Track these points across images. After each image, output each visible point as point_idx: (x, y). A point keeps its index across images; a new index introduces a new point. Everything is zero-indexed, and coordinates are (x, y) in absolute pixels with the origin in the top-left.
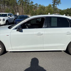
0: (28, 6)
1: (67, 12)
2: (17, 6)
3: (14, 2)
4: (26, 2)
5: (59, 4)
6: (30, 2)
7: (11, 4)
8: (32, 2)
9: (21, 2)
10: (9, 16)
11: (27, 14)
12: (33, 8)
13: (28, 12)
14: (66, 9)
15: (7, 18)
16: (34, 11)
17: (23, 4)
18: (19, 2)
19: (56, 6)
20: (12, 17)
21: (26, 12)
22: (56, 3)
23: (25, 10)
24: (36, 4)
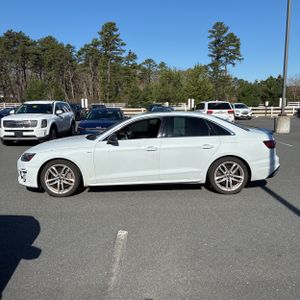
0: (115, 70)
1: (266, 91)
2: (74, 69)
3: (62, 56)
4: (109, 57)
5: (235, 61)
6: (125, 55)
7: (50, 63)
8: (132, 56)
9: (90, 55)
10: (58, 112)
11: (113, 101)
12: (137, 79)
13: (118, 92)
14: (265, 80)
15: (54, 116)
16: (141, 88)
17: (96, 64)
18: (82, 57)
19: (223, 68)
20: (67, 114)
21: (108, 94)
22: (223, 59)
23: (104, 83)
24: (149, 61)
